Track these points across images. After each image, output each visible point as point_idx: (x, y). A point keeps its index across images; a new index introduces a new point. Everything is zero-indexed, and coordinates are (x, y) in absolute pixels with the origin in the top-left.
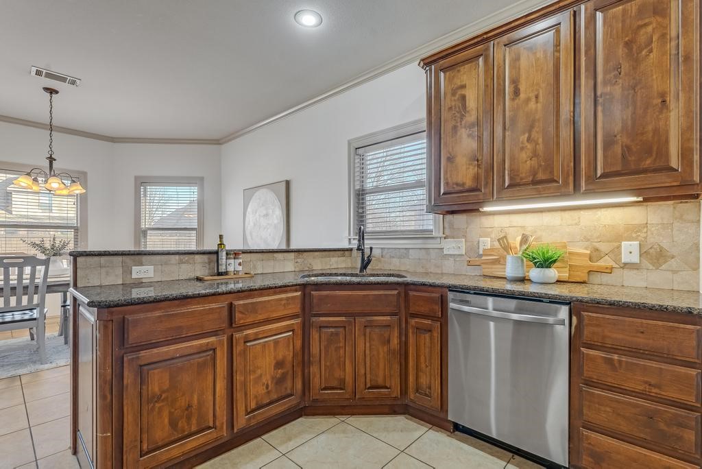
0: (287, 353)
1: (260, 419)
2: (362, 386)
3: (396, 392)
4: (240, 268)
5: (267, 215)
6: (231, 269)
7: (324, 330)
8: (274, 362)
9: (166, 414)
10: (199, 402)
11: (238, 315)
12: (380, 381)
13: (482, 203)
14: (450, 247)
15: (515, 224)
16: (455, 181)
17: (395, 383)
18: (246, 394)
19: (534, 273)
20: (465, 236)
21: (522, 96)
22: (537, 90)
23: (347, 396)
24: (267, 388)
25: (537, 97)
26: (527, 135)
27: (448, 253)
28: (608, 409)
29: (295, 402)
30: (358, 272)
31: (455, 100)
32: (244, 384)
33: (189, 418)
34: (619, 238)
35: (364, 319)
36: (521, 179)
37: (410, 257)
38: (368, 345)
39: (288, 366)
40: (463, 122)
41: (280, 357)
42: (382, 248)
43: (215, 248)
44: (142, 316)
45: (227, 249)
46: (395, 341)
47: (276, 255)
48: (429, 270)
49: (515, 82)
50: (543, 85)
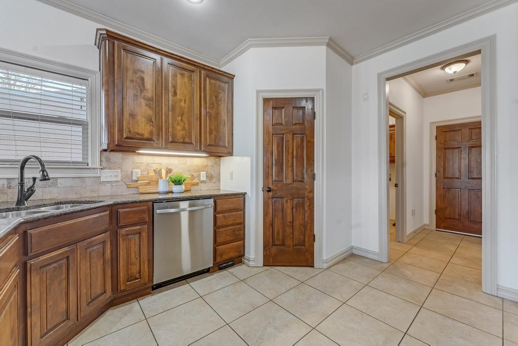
13: (139, 148)
14: (107, 175)
15: (156, 162)
16: (136, 131)
19: (176, 188)
20: (121, 168)
21: (178, 96)
22: (185, 97)
25: (185, 101)
26: (180, 118)
27: (105, 180)
31: (136, 77)
34: (199, 171)
35: (85, 243)
36: (178, 139)
37: (59, 185)
40: (142, 95)
42: (8, 179)
49: (175, 87)
50: (188, 97)
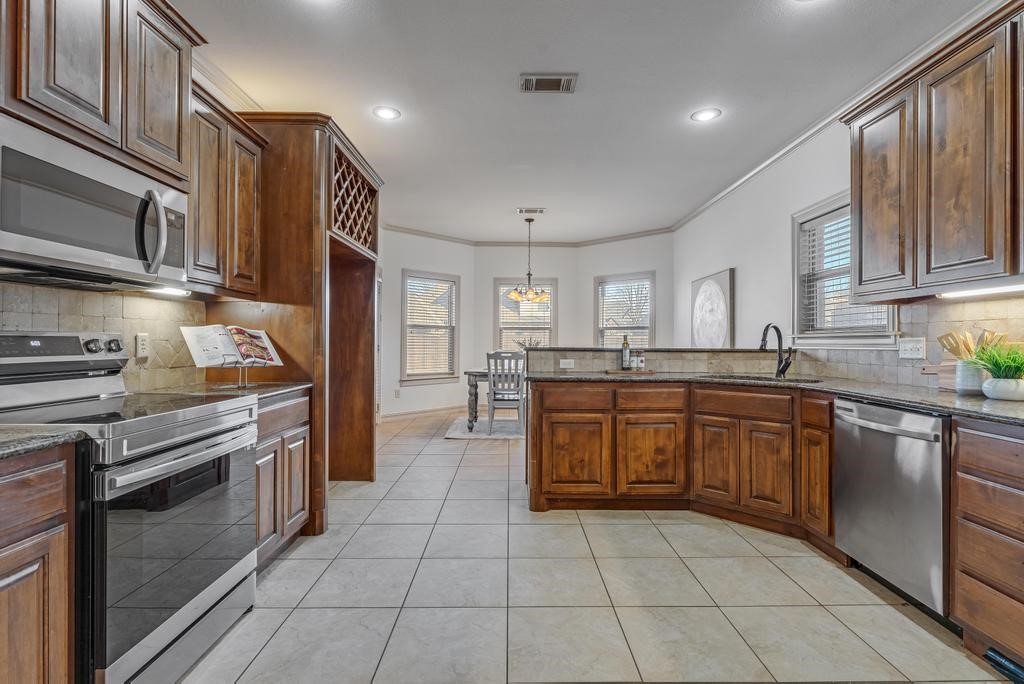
0: (668, 443)
1: (640, 492)
2: (747, 493)
3: (787, 509)
4: (643, 365)
5: (712, 311)
6: (634, 365)
7: (708, 428)
8: (654, 448)
9: (567, 459)
10: (589, 460)
11: (620, 401)
12: (768, 492)
17: (786, 498)
18: (627, 467)
19: (989, 385)
20: (926, 334)
21: (949, 149)
22: (967, 140)
23: (730, 499)
24: (647, 466)
25: (965, 149)
26: (953, 200)
27: (905, 356)
28: (982, 549)
29: (676, 491)
30: (774, 377)
31: (875, 163)
32: (626, 458)
33: (582, 468)
35: (749, 423)
38: (754, 450)
39: (669, 455)
40: (884, 190)
41: (661, 444)
43: (620, 347)
44: (553, 390)
45: (631, 347)
46: (786, 452)
47: (684, 354)
48: (882, 380)
50: (973, 133)
